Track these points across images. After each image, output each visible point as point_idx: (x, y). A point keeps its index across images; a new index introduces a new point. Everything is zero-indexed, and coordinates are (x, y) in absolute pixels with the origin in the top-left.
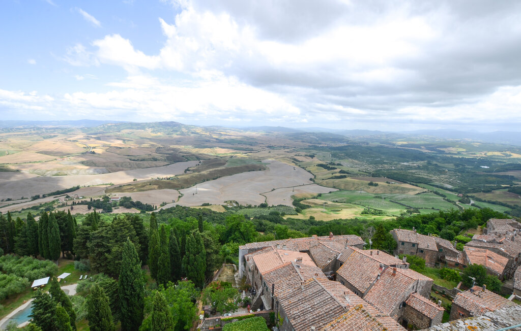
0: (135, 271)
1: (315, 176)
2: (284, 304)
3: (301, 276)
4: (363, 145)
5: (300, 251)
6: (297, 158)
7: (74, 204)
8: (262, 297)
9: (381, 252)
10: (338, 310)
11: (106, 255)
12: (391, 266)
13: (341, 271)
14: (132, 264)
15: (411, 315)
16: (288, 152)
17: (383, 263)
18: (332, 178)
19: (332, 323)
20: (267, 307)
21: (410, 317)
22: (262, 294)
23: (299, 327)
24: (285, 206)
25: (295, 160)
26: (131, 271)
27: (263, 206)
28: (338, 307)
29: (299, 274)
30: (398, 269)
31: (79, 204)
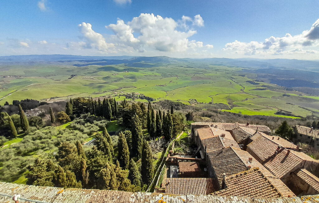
0: (138, 128)
1: (244, 88)
2: (211, 157)
3: (223, 144)
4: (282, 69)
5: (226, 130)
6: (233, 76)
7: (120, 95)
8: (200, 151)
9: (281, 138)
10: (243, 167)
11: (129, 120)
12: (286, 148)
13: (250, 146)
14: (138, 125)
15: (297, 181)
16: (228, 73)
17: (281, 145)
18: (256, 89)
19: (237, 174)
20: (203, 157)
21: (296, 182)
22: (200, 149)
23: (218, 171)
24: (223, 104)
25: (231, 77)
26: (137, 128)
27: (210, 103)
28: (243, 165)
29: (222, 142)
30: (292, 151)
31: (122, 95)
